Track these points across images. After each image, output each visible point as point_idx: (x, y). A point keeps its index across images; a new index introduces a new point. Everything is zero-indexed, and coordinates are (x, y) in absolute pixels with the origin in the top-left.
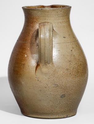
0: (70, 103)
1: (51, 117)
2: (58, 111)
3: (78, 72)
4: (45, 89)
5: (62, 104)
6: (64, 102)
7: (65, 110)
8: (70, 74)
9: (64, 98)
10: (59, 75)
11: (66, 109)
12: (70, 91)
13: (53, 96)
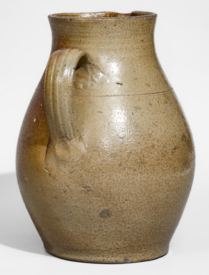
0: (128, 232)
1: (87, 257)
2: (99, 246)
3: (143, 163)
4: (63, 195)
5: (106, 232)
6: (110, 227)
7: (117, 247)
8: (120, 165)
9: (110, 219)
10: (92, 167)
11: (119, 243)
12: (123, 205)
13: (82, 212)
